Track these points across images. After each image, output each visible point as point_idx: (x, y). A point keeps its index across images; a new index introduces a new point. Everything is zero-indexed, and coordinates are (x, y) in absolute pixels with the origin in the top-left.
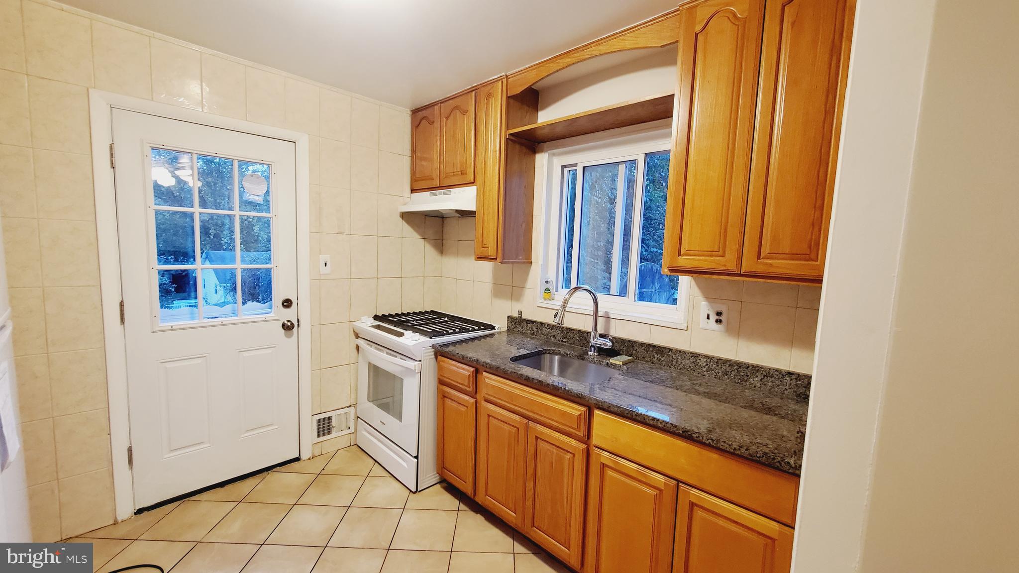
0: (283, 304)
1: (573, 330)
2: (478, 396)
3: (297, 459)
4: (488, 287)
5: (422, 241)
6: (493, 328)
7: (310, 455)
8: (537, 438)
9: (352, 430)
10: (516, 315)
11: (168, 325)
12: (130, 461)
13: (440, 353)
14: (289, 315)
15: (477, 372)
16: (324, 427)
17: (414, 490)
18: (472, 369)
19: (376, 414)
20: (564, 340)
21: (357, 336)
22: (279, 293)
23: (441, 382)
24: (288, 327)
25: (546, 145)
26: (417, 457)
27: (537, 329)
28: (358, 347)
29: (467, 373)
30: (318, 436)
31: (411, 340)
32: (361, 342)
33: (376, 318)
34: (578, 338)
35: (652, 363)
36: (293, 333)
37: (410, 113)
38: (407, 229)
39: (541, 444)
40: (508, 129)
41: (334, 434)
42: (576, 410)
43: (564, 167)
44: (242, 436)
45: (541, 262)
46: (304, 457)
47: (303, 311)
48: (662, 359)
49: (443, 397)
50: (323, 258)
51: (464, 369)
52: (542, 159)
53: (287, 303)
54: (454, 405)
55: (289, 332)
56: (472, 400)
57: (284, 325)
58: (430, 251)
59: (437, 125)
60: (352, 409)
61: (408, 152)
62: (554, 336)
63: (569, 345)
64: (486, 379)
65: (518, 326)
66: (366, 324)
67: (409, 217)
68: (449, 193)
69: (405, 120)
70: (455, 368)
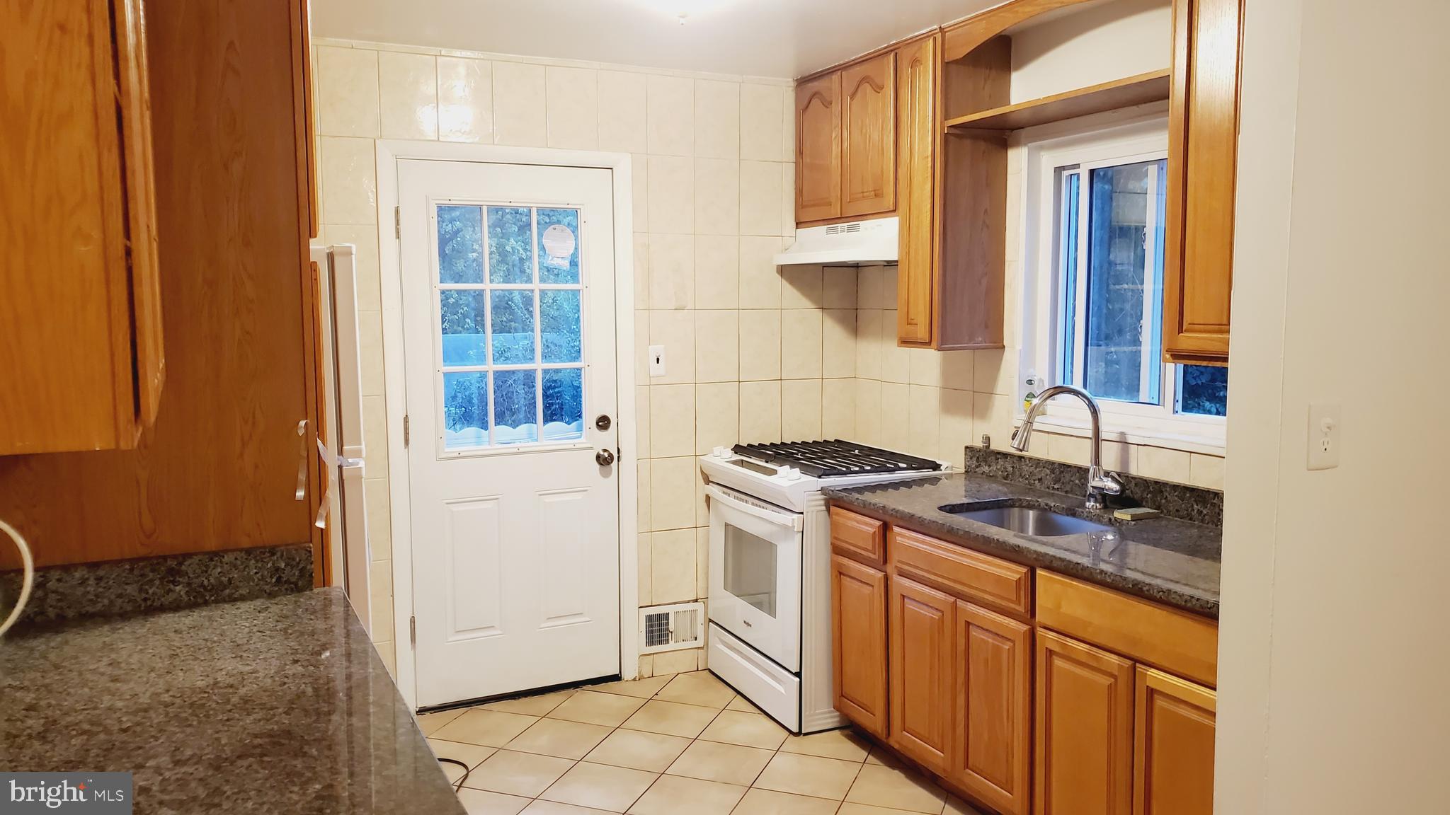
0: (597, 424)
1: (1069, 466)
2: (890, 568)
3: (616, 678)
4: (932, 396)
5: (819, 312)
6: (936, 467)
7: (635, 674)
8: (968, 624)
9: (700, 643)
10: (979, 444)
11: (452, 450)
12: (413, 638)
13: (834, 501)
14: (605, 441)
15: (886, 527)
16: (657, 630)
17: (795, 729)
18: (878, 523)
19: (736, 610)
20: (1056, 487)
21: (708, 481)
22: (591, 408)
23: (837, 550)
24: (604, 460)
25: (1023, 132)
26: (799, 675)
27: (1013, 467)
28: (708, 498)
29: (871, 530)
30: (649, 643)
31: (788, 479)
32: (714, 491)
33: (738, 449)
34: (1077, 481)
35: (1191, 519)
36: (611, 470)
37: (793, 84)
38: (791, 294)
39: (975, 633)
40: (946, 116)
41: (671, 645)
42: (1013, 572)
43: (1059, 170)
44: (542, 625)
45: (1019, 347)
46: (627, 675)
47: (626, 435)
48: (1205, 512)
49: (839, 573)
50: (654, 350)
51: (867, 524)
52: (1017, 158)
53: (603, 423)
54: (856, 585)
55: (606, 468)
56: (881, 575)
57: (598, 457)
58: (835, 332)
59: (836, 108)
60: (699, 606)
61: (790, 155)
62: (1040, 480)
63: (1063, 494)
64: (897, 538)
65: (983, 464)
66: (721, 458)
67: (789, 272)
68: (857, 229)
69: (784, 100)
70: (850, 523)
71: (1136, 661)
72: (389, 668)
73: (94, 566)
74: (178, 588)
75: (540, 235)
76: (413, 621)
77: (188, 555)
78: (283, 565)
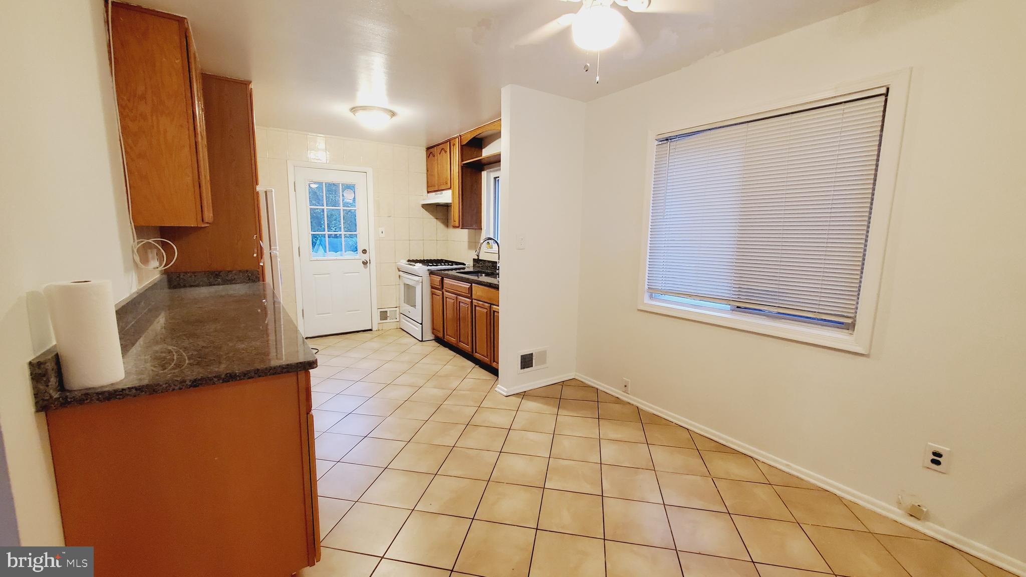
2: (444, 290)
3: (371, 330)
4: (466, 244)
5: (435, 220)
6: (464, 264)
7: (377, 329)
8: (460, 302)
9: (398, 320)
10: (476, 257)
11: (315, 258)
12: (303, 316)
13: (431, 273)
14: (365, 257)
15: (442, 279)
16: (384, 316)
17: (421, 340)
18: (440, 277)
19: (406, 308)
21: (399, 271)
22: (361, 247)
23: (432, 287)
24: (365, 263)
25: (485, 167)
26: (421, 324)
27: (482, 263)
28: (400, 276)
29: (439, 280)
30: (381, 320)
31: (419, 266)
32: (401, 273)
33: (409, 261)
37: (425, 149)
38: (425, 213)
39: (461, 304)
40: (462, 161)
41: (388, 320)
43: (495, 178)
44: (346, 313)
45: (485, 229)
46: (373, 329)
47: (372, 255)
49: (433, 294)
50: (381, 229)
51: (438, 278)
52: (484, 174)
53: (364, 251)
54: (436, 296)
55: (366, 266)
56: (441, 292)
57: (363, 262)
58: (440, 226)
59: (436, 158)
60: (397, 309)
61: (426, 171)
65: (477, 263)
66: (403, 263)
67: (427, 207)
68: (442, 194)
69: (423, 154)
70: (436, 279)
71: (491, 304)
72: (295, 323)
73: (194, 273)
74: (219, 280)
75: (343, 192)
76: (303, 310)
77: (221, 271)
78: (250, 275)
